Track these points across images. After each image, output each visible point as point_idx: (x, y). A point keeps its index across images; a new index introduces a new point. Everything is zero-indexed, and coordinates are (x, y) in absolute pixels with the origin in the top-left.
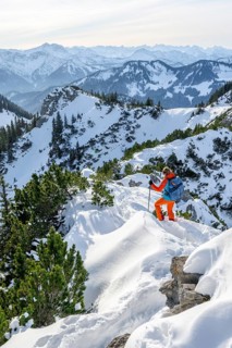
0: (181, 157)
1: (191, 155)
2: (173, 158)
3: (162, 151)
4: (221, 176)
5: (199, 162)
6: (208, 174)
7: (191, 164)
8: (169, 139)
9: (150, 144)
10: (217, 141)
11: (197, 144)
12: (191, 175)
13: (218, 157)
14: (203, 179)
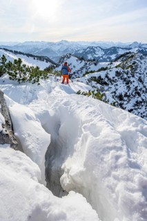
0: (103, 77)
1: (107, 76)
2: (100, 77)
3: (96, 75)
4: (117, 85)
5: (109, 79)
6: (112, 84)
7: (106, 80)
8: (99, 70)
9: (92, 72)
10: (117, 72)
11: (109, 72)
12: (106, 84)
13: (116, 78)
14: (110, 86)
